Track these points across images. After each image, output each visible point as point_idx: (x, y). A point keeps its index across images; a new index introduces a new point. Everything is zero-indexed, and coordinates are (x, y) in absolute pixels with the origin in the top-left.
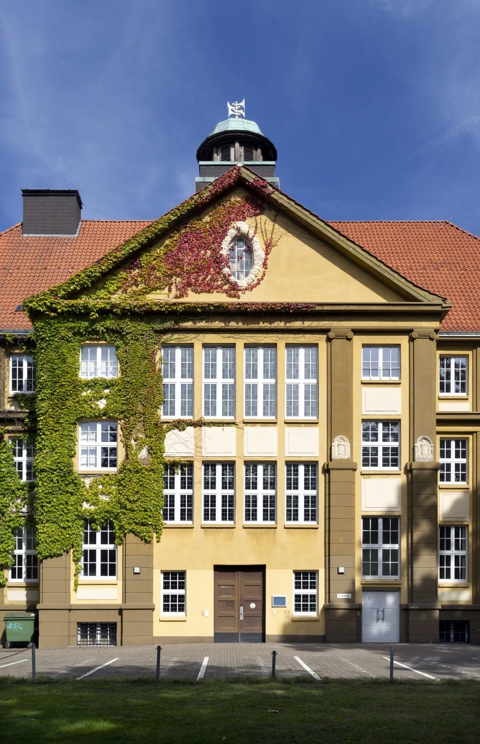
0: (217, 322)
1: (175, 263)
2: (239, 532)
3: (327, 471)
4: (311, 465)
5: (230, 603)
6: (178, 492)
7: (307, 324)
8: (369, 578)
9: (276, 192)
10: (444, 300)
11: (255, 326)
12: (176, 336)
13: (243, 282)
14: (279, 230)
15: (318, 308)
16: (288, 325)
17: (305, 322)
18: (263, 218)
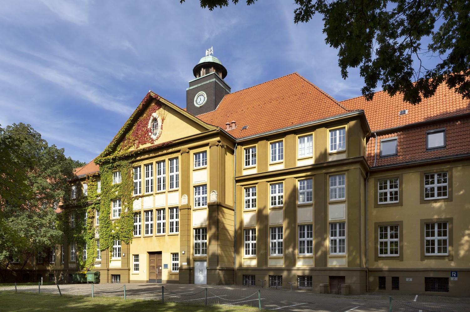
0: (146, 155)
1: (136, 134)
2: (154, 238)
4: (178, 208)
5: (154, 267)
6: (138, 224)
8: (198, 255)
10: (217, 127)
11: (157, 154)
12: (136, 163)
13: (155, 137)
14: (166, 112)
15: (174, 142)
16: (168, 151)
17: (173, 149)
18: (161, 110)
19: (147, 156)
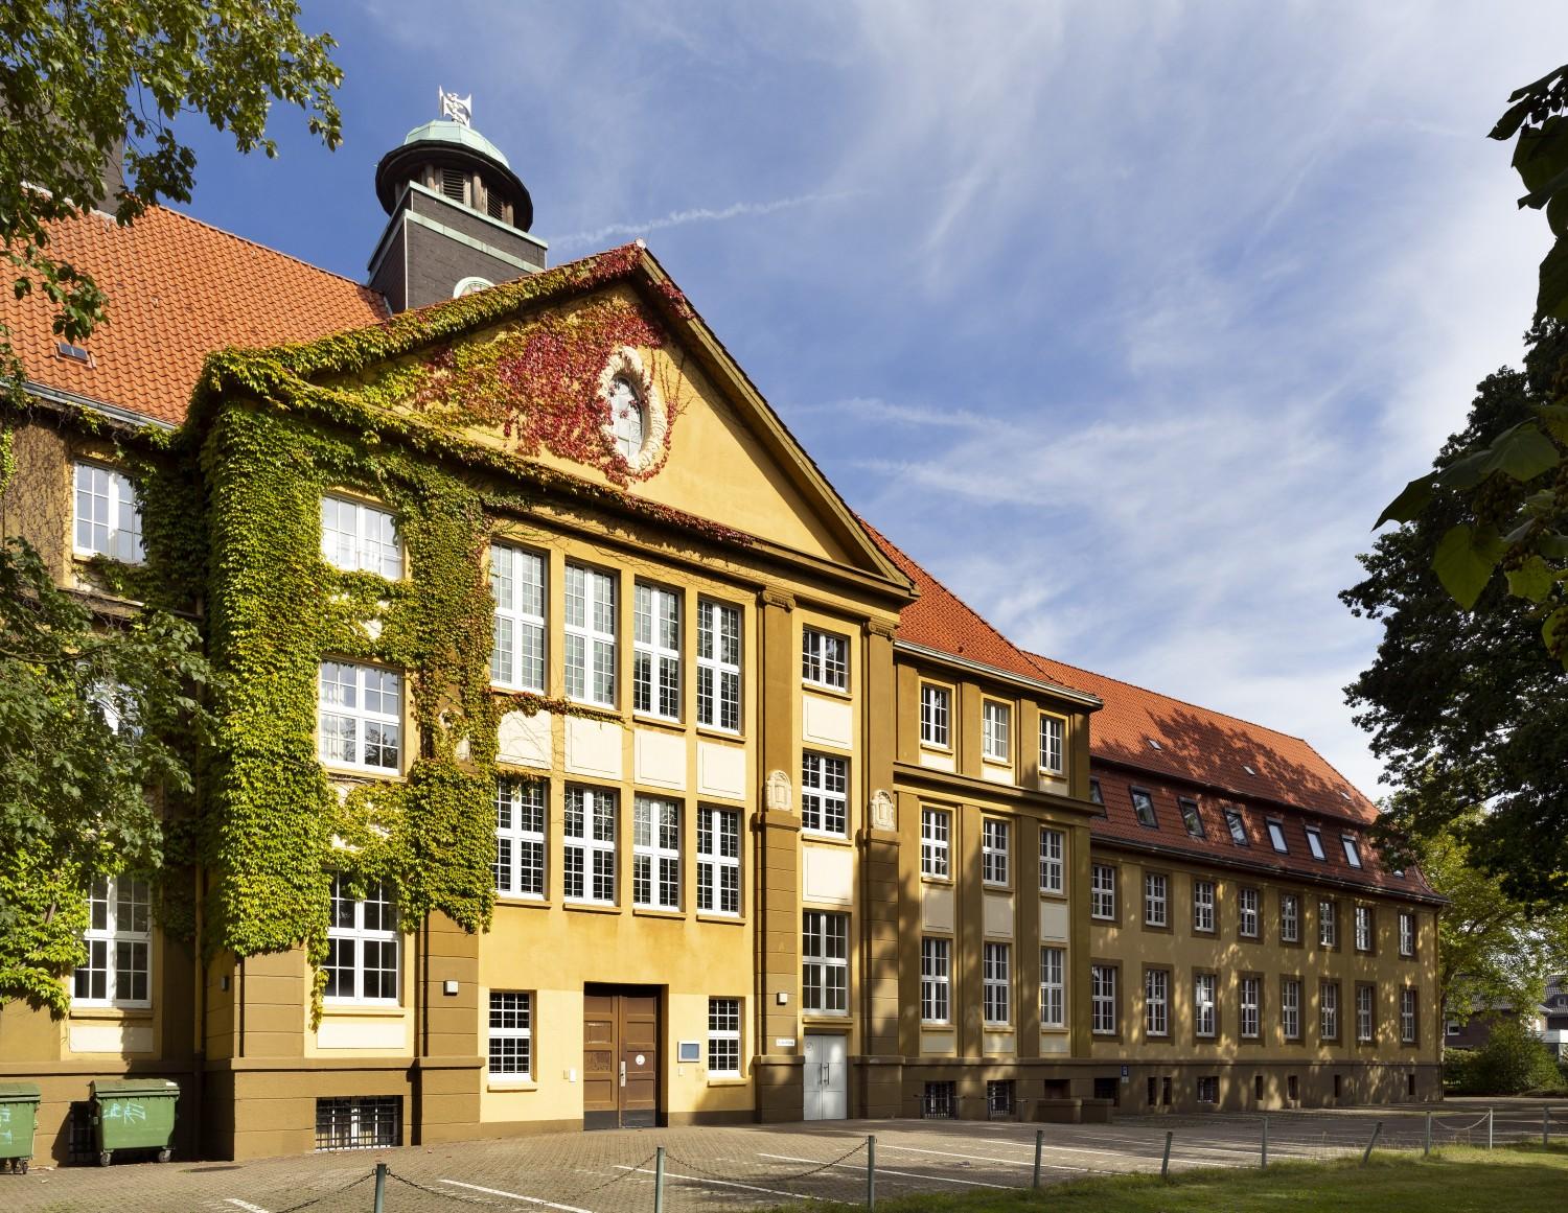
0: (594, 522)
1: (518, 383)
2: (626, 921)
3: (759, 826)
4: (732, 814)
5: (606, 1057)
6: (516, 834)
7: (733, 568)
8: (814, 1013)
9: (695, 320)
11: (649, 546)
12: (519, 527)
13: (635, 461)
14: (688, 390)
15: (756, 546)
16: (705, 561)
17: (730, 564)
18: (663, 356)
19: (594, 526)
